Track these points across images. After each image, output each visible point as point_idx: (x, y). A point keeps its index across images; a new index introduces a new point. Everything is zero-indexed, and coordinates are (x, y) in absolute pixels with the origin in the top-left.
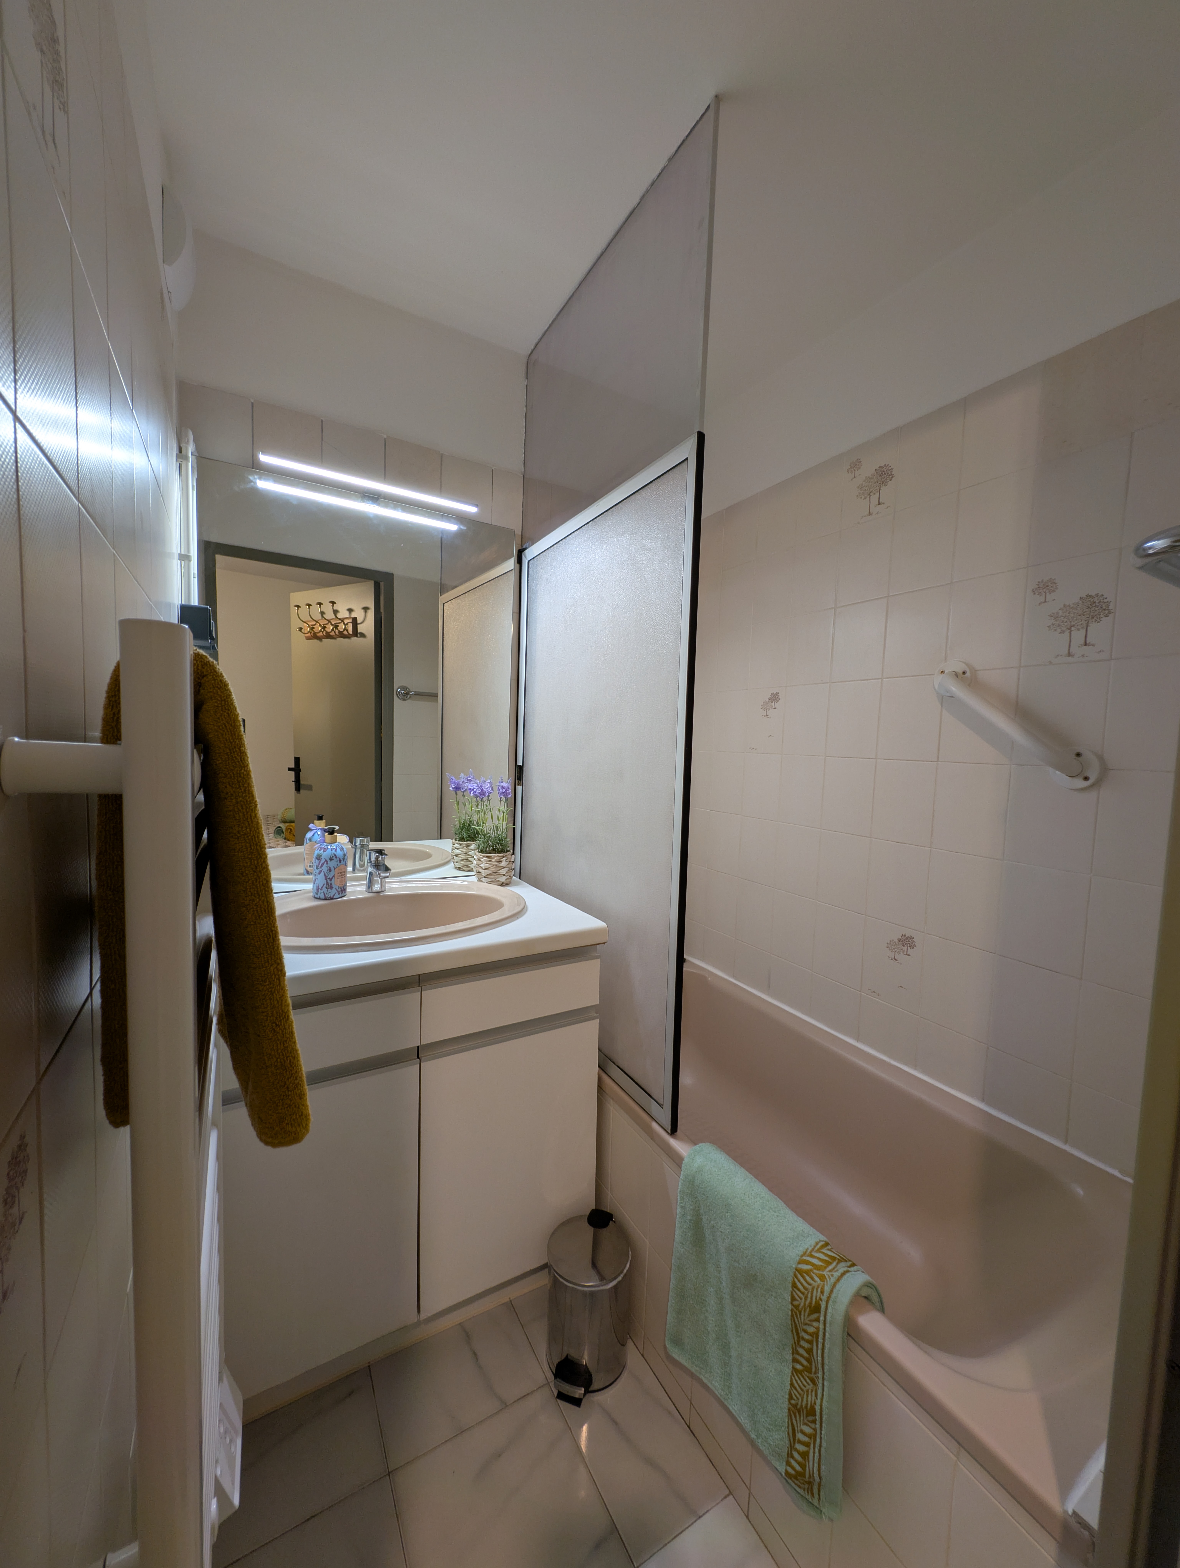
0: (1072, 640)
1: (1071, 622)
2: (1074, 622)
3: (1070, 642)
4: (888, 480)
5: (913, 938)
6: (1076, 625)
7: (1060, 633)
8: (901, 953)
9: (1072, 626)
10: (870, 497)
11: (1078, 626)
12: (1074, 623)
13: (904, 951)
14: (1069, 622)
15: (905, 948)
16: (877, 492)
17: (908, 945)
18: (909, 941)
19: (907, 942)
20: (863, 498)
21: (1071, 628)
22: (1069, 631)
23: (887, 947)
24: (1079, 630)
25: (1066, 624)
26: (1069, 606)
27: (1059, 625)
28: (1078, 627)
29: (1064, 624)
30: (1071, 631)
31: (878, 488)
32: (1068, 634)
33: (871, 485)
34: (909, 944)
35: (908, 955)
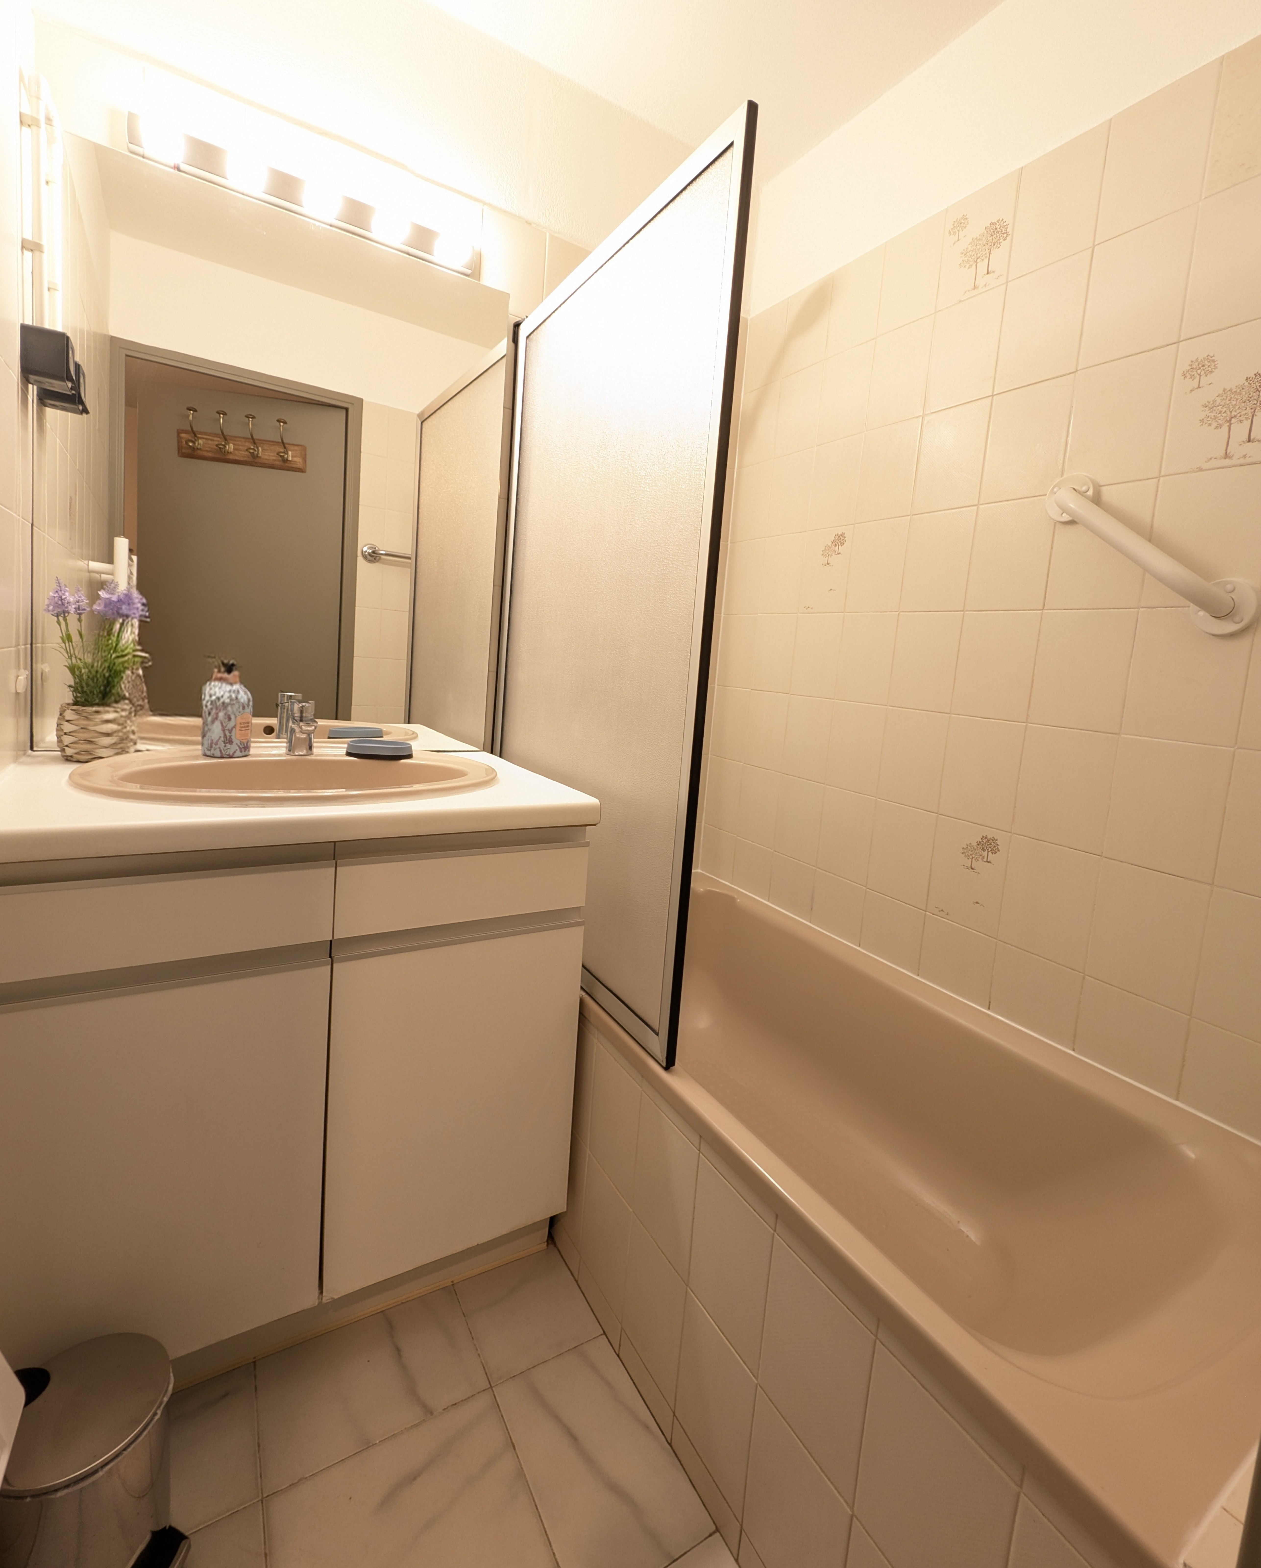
0: (1231, 436)
1: (1231, 412)
2: (1235, 411)
3: (1229, 438)
4: (1001, 240)
5: (996, 840)
6: (1239, 415)
7: (1216, 428)
8: (980, 859)
9: (1232, 418)
10: (976, 266)
11: (1240, 416)
12: (1235, 414)
13: (983, 857)
14: (1228, 413)
15: (985, 853)
16: (986, 257)
17: (990, 849)
18: (991, 844)
19: (988, 845)
20: (967, 267)
21: (1231, 420)
22: (1228, 424)
23: (963, 853)
24: (1241, 421)
25: (1224, 415)
26: (1230, 390)
27: (1215, 418)
28: (1241, 418)
29: (1221, 416)
30: (1231, 424)
31: (987, 252)
32: (1227, 428)
33: (979, 250)
34: (990, 847)
35: (989, 862)
